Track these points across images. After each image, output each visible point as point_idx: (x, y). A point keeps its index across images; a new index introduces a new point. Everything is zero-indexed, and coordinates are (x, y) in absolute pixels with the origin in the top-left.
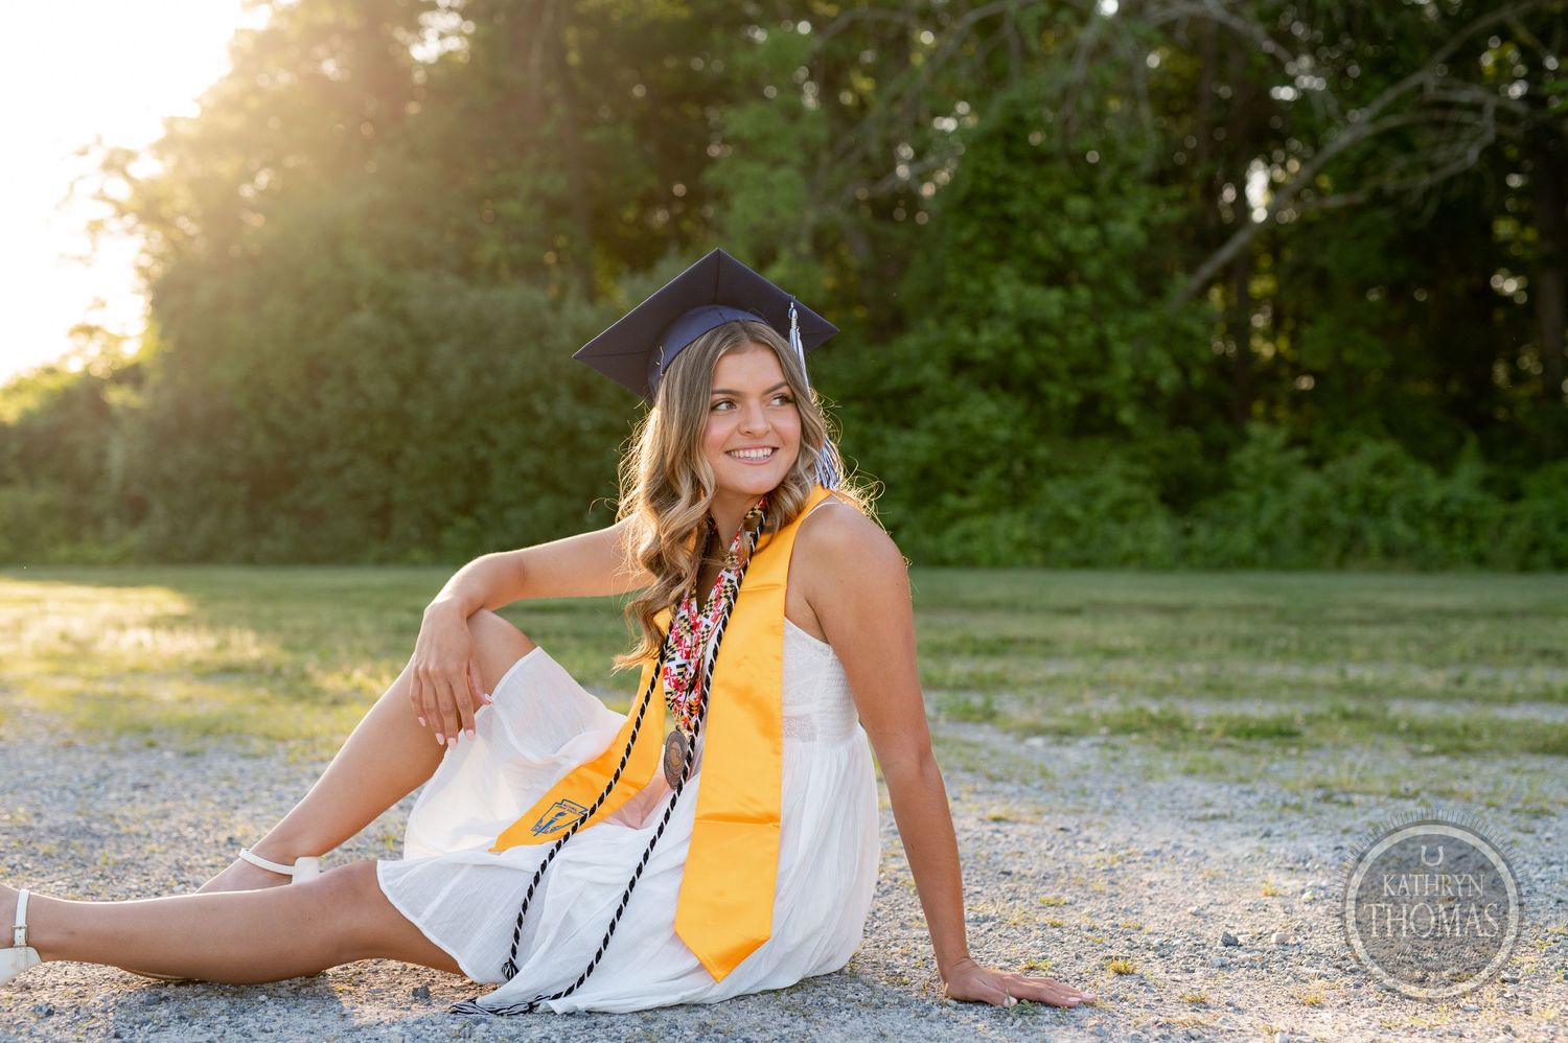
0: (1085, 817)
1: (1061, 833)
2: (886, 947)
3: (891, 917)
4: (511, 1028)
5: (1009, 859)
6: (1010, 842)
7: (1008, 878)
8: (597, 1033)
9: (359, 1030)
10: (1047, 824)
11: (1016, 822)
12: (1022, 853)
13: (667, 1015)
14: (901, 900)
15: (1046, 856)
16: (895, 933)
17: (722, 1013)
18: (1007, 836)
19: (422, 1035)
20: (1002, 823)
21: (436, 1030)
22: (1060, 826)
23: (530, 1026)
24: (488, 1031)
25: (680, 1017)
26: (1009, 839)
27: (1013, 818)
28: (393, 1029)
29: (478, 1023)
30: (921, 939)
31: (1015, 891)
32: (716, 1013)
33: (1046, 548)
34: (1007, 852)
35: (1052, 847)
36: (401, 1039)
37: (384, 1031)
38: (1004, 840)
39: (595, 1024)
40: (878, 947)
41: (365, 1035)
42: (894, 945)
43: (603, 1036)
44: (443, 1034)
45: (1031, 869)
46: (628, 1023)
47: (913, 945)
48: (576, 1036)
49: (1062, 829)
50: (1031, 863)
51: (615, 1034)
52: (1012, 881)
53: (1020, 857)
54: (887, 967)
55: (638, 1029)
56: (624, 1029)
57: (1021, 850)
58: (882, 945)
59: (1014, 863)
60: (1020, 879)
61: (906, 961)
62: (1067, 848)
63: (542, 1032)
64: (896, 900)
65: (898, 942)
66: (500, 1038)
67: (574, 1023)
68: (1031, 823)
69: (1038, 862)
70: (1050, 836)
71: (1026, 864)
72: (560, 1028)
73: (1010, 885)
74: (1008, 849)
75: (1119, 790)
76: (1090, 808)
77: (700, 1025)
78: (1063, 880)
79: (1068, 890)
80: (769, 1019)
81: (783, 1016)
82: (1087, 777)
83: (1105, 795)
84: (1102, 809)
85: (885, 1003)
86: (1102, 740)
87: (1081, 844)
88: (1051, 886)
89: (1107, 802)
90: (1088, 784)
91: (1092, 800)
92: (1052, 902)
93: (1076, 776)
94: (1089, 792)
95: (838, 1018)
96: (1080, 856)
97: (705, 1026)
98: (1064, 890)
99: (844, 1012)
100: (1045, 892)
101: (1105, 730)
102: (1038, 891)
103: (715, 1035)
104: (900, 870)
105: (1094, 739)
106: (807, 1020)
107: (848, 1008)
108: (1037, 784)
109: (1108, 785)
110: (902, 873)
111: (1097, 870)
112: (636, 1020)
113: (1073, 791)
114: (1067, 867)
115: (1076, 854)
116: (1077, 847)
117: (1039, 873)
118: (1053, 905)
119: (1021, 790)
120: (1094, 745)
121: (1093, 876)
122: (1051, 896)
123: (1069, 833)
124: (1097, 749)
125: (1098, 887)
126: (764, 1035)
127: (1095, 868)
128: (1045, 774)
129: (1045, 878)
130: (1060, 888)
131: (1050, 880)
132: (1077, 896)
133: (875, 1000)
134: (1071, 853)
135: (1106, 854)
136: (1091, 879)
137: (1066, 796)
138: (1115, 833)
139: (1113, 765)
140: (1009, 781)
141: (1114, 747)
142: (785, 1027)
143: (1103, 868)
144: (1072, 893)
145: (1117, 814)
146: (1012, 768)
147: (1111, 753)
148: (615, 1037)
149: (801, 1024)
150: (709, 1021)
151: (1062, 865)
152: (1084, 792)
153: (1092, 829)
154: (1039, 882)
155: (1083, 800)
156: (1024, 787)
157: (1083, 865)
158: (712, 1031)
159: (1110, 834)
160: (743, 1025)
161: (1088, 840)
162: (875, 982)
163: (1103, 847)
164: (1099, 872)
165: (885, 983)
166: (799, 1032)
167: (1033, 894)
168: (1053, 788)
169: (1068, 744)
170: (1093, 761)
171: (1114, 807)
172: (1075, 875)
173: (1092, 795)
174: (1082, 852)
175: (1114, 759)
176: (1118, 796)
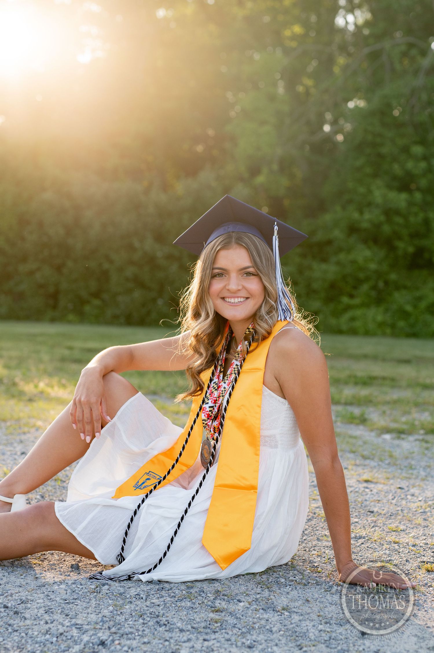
0: (412, 481)
1: (399, 490)
2: (309, 551)
3: (312, 534)
4: (119, 588)
5: (373, 503)
6: (373, 494)
7: (372, 514)
8: (163, 593)
9: (44, 586)
10: (392, 484)
11: (376, 483)
12: (379, 501)
13: (199, 584)
14: (317, 525)
15: (391, 503)
16: (314, 543)
17: (227, 585)
18: (371, 491)
19: (76, 590)
20: (369, 483)
21: (82, 588)
22: (399, 486)
23: (130, 588)
24: (108, 589)
25: (205, 585)
26: (373, 492)
27: (375, 480)
28: (61, 586)
29: (104, 585)
30: (327, 547)
31: (375, 522)
32: (223, 584)
34: (371, 500)
35: (395, 498)
36: (65, 592)
37: (57, 587)
38: (370, 493)
39: (163, 588)
40: (305, 550)
41: (47, 589)
42: (314, 550)
43: (167, 595)
44: (86, 590)
45: (384, 510)
46: (179, 588)
47: (323, 550)
48: (153, 595)
49: (400, 488)
50: (384, 507)
51: (172, 594)
52: (374, 516)
53: (378, 503)
54: (310, 562)
55: (184, 592)
56: (177, 592)
57: (379, 499)
58: (307, 550)
59: (375, 506)
60: (378, 515)
61: (319, 559)
62: (402, 499)
63: (136, 592)
64: (315, 525)
65: (316, 548)
66: (115, 594)
67: (152, 587)
68: (384, 484)
69: (387, 506)
70: (394, 492)
71: (381, 507)
72: (145, 589)
73: (373, 518)
74: (372, 498)
75: (429, 467)
76: (414, 477)
77: (215, 591)
78: (400, 517)
79: (402, 523)
80: (250, 589)
81: (257, 588)
82: (413, 459)
83: (421, 469)
84: (420, 477)
85: (309, 583)
86: (421, 437)
87: (409, 497)
88: (393, 521)
89: (423, 473)
90: (413, 462)
91: (415, 472)
92: (394, 529)
93: (407, 458)
94: (413, 467)
95: (285, 590)
96: (409, 504)
97: (217, 592)
98: (400, 523)
99: (288, 587)
100: (390, 524)
101: (422, 432)
102: (387, 523)
103: (223, 597)
104: (317, 508)
105: (416, 437)
106: (269, 591)
107: (290, 585)
108: (387, 462)
109: (423, 464)
110: (318, 509)
111: (417, 512)
112: (183, 587)
113: (405, 467)
114: (402, 510)
115: (407, 502)
116: (407, 499)
117: (388, 512)
118: (394, 531)
119: (379, 465)
120: (416, 440)
121: (415, 516)
122: (393, 526)
123: (403, 491)
124: (418, 442)
125: (417, 522)
126: (248, 598)
127: (416, 511)
128: (391, 456)
129: (391, 515)
130: (398, 522)
131: (393, 517)
132: (407, 527)
133: (304, 581)
134: (404, 502)
135: (422, 503)
136: (414, 517)
137: (402, 469)
138: (426, 492)
139: (426, 452)
140: (373, 459)
141: (427, 442)
142: (258, 594)
143: (420, 511)
144: (404, 524)
145: (428, 481)
146: (374, 452)
147: (425, 445)
148: (173, 596)
149: (266, 593)
150: (220, 589)
151: (399, 508)
152: (411, 467)
153: (415, 488)
154: (387, 518)
155: (411, 471)
156: (380, 463)
157: (410, 509)
158: (221, 595)
159: (424, 492)
160: (237, 591)
161: (413, 495)
162: (304, 571)
163: (420, 499)
164: (418, 514)
165: (309, 571)
166: (265, 597)
167: (384, 524)
168: (395, 465)
169: (403, 439)
170: (416, 450)
171: (426, 476)
172: (406, 515)
173: (415, 469)
174: (410, 502)
175: (427, 449)
176: (428, 470)
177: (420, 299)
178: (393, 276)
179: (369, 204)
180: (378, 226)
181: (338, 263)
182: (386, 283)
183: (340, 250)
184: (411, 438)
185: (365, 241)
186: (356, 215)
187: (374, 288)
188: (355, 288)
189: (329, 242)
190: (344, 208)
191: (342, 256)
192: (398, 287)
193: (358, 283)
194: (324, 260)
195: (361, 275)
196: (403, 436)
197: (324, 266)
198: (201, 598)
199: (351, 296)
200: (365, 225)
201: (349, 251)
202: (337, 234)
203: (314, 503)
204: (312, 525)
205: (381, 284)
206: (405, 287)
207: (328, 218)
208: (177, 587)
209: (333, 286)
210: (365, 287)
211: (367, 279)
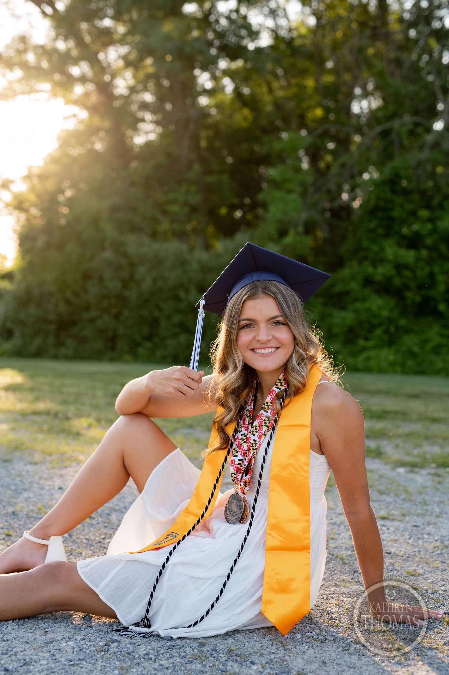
0: (427, 518)
1: (415, 528)
2: (327, 599)
3: (330, 578)
4: (128, 646)
5: (390, 543)
6: (390, 533)
7: (390, 556)
8: (174, 652)
9: (52, 643)
10: (408, 522)
11: (393, 520)
12: (396, 540)
13: (212, 641)
14: (336, 568)
15: (408, 543)
16: (332, 589)
17: (241, 641)
18: (388, 529)
19: (83, 648)
20: (386, 521)
21: (91, 645)
22: (415, 524)
23: (140, 645)
24: (117, 647)
25: (218, 642)
26: (390, 531)
27: (391, 517)
28: (69, 643)
29: (113, 642)
30: (345, 594)
31: (393, 565)
32: (237, 641)
33: (403, 365)
34: (389, 539)
35: (411, 537)
36: (72, 650)
37: (64, 644)
38: (387, 531)
39: (173, 646)
40: (323, 598)
41: (54, 646)
42: (332, 597)
43: (177, 654)
44: (94, 649)
45: (401, 551)
46: (191, 645)
47: (341, 598)
48: (163, 654)
49: (416, 526)
50: (401, 547)
51: (183, 654)
52: (392, 558)
53: (395, 543)
54: (329, 613)
55: (196, 651)
56: (188, 650)
57: (396, 538)
58: (325, 598)
59: (392, 546)
60: (396, 557)
61: (337, 609)
62: (419, 538)
63: (145, 650)
64: (333, 568)
65: (334, 595)
66: (123, 653)
67: (163, 644)
68: (400, 521)
69: (404, 547)
70: (410, 530)
71: (399, 547)
72: (155, 647)
73: (391, 561)
74: (389, 537)
75: (442, 502)
76: (429, 513)
77: (228, 650)
78: (417, 559)
79: (420, 566)
80: (264, 647)
81: (272, 645)
82: (426, 493)
83: (435, 505)
84: (434, 514)
85: (326, 639)
86: (433, 471)
87: (426, 536)
88: (411, 563)
89: (437, 510)
90: (427, 498)
91: (429, 508)
92: (412, 574)
93: (421, 493)
94: (427, 503)
95: (301, 648)
96: (425, 545)
97: (230, 651)
98: (418, 566)
99: (304, 645)
100: (408, 567)
101: (433, 465)
102: (404, 566)
103: (235, 658)
104: (336, 548)
105: (429, 470)
106: (285, 650)
107: (307, 643)
108: (402, 497)
109: (437, 499)
110: (336, 550)
111: (435, 554)
112: (195, 644)
113: (420, 503)
114: (419, 551)
115: (423, 542)
116: (424, 538)
117: (405, 554)
118: (412, 575)
119: (395, 501)
120: (429, 474)
121: (433, 558)
122: (411, 569)
123: (419, 529)
124: (430, 477)
125: (435, 565)
126: (262, 659)
127: (433, 552)
128: (406, 491)
129: (408, 557)
130: (415, 565)
131: (410, 559)
132: (425, 570)
133: (321, 637)
134: (420, 542)
135: (438, 544)
136: (432, 560)
137: (416, 505)
138: (442, 530)
139: (439, 486)
140: (388, 494)
141: (438, 476)
142: (273, 653)
143: (437, 552)
144: (422, 568)
145: (442, 518)
146: (390, 487)
147: (437, 479)
148: (183, 656)
149: (281, 652)
150: (233, 647)
151: (416, 549)
152: (425, 503)
153: (431, 526)
154: (405, 560)
155: (425, 508)
156: (396, 499)
157: (427, 550)
158: (234, 654)
159: (439, 530)
160: (251, 650)
161: (429, 534)
162: (321, 623)
163: (436, 539)
164: (435, 555)
165: (326, 624)
166: (279, 658)
167: (402, 568)
168: (410, 500)
169: (416, 473)
170: (429, 484)
171: (440, 513)
172: (423, 556)
173: (429, 505)
174: (426, 542)
175: (439, 483)
176: (442, 506)
177: (426, 341)
178: (403, 322)
179: (382, 260)
180: (389, 279)
181: (355, 311)
182: (397, 328)
183: (356, 299)
184: (424, 472)
185: (378, 292)
186: (370, 270)
187: (387, 332)
188: (370, 331)
189: (348, 293)
190: (360, 263)
191: (359, 305)
192: (407, 331)
193: (372, 328)
194: (343, 308)
195: (375, 321)
196: (416, 470)
197: (343, 314)
198: (213, 659)
199: (367, 339)
200: (378, 278)
201: (364, 299)
202: (354, 286)
203: (332, 543)
204: (330, 568)
205: (392, 329)
206: (413, 331)
207: (346, 272)
208: (189, 644)
209: (351, 330)
210: (378, 332)
211: (380, 324)
